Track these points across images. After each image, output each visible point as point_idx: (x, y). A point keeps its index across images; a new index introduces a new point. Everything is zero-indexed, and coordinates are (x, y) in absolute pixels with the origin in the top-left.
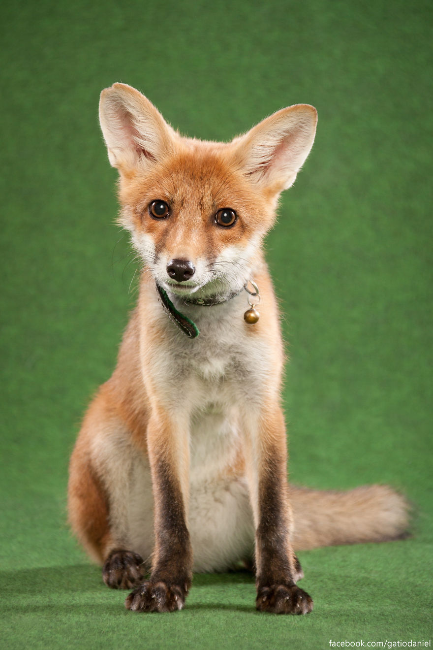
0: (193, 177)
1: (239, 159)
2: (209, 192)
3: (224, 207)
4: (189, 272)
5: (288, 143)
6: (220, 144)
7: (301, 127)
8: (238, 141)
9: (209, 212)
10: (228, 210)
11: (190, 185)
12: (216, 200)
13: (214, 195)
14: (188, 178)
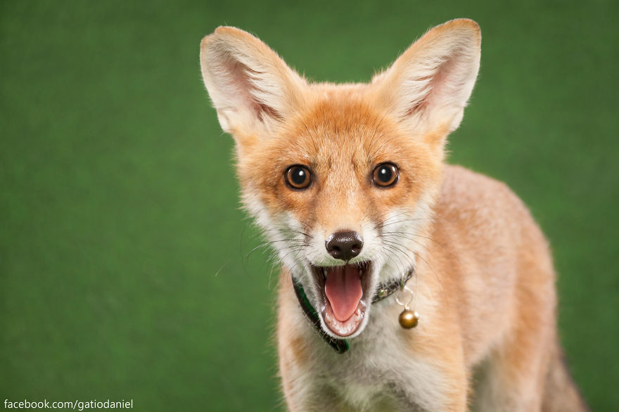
0: (336, 130)
1: (386, 100)
2: (361, 146)
3: (382, 161)
4: (358, 246)
5: (447, 71)
6: (359, 86)
7: (461, 49)
8: (382, 79)
9: (365, 171)
10: (387, 165)
11: (334, 140)
12: (371, 154)
13: (368, 148)
14: (331, 132)
